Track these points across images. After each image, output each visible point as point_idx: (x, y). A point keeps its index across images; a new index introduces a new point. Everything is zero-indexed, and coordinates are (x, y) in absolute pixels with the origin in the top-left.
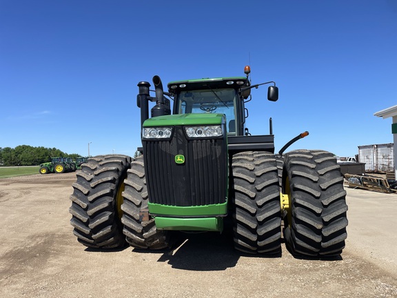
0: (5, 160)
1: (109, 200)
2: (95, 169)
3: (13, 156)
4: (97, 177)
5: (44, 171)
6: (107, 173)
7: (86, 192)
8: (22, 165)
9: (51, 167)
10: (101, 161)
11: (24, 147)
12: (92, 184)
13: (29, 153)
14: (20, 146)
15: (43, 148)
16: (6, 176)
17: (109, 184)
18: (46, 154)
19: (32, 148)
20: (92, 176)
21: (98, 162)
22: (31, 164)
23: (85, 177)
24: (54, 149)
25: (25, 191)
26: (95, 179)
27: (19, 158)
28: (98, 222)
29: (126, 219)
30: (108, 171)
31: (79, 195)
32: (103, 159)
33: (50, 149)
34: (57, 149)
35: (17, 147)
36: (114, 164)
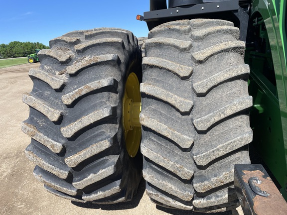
0: (3, 54)
1: (110, 131)
2: (69, 61)
3: (8, 50)
4: (76, 80)
5: (31, 61)
6: (96, 70)
7: (55, 117)
8: (16, 57)
9: (36, 57)
10: (78, 42)
11: (15, 43)
12: (67, 98)
13: (20, 48)
14: (12, 42)
15: (29, 43)
16: (3, 67)
17: (106, 94)
18: (33, 47)
19: (21, 44)
20: (64, 78)
21: (72, 44)
22: (22, 55)
23: (48, 81)
24: (38, 43)
25: (13, 80)
26: (71, 84)
27: (13, 51)
28: (92, 178)
29: (154, 174)
30: (97, 64)
31: (41, 122)
32: (82, 38)
33: (35, 43)
34: (40, 43)
35: (10, 43)
36: (108, 49)
